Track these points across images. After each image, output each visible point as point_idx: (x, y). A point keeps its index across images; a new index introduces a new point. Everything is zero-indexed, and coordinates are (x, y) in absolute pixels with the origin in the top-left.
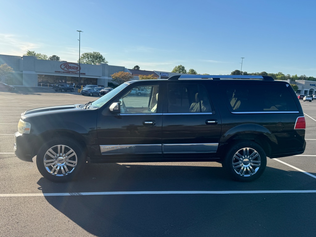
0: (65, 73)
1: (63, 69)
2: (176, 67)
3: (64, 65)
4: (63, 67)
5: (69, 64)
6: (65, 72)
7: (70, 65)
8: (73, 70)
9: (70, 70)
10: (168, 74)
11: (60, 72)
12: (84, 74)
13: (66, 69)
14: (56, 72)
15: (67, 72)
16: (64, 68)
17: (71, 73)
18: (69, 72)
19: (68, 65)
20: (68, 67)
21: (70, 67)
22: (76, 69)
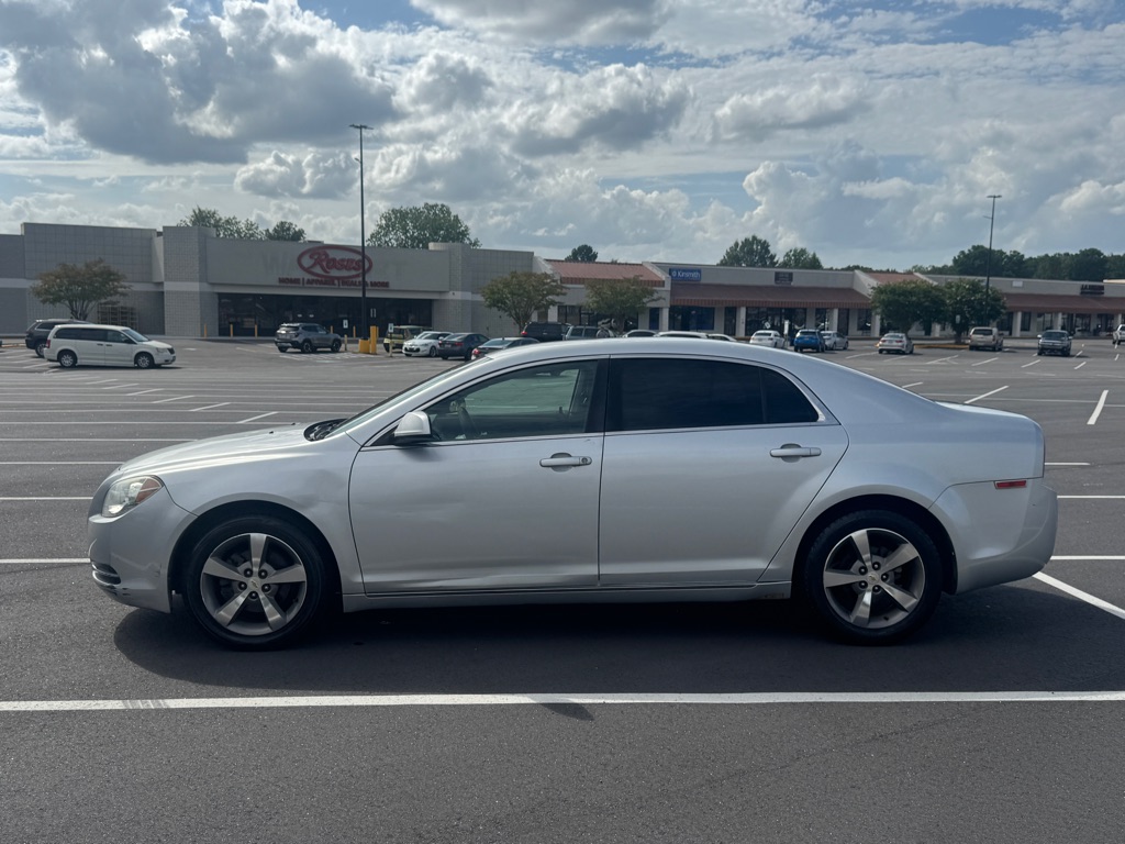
0: (315, 285)
1: (307, 270)
2: (737, 244)
3: (311, 257)
4: (307, 262)
5: (328, 251)
6: (317, 282)
7: (332, 254)
8: (344, 273)
9: (334, 273)
10: (699, 271)
11: (296, 281)
12: (386, 285)
13: (318, 270)
14: (282, 281)
15: (321, 282)
16: (312, 266)
17: (336, 282)
18: (329, 281)
19: (327, 255)
20: (324, 264)
21: (333, 264)
22: (355, 269)
